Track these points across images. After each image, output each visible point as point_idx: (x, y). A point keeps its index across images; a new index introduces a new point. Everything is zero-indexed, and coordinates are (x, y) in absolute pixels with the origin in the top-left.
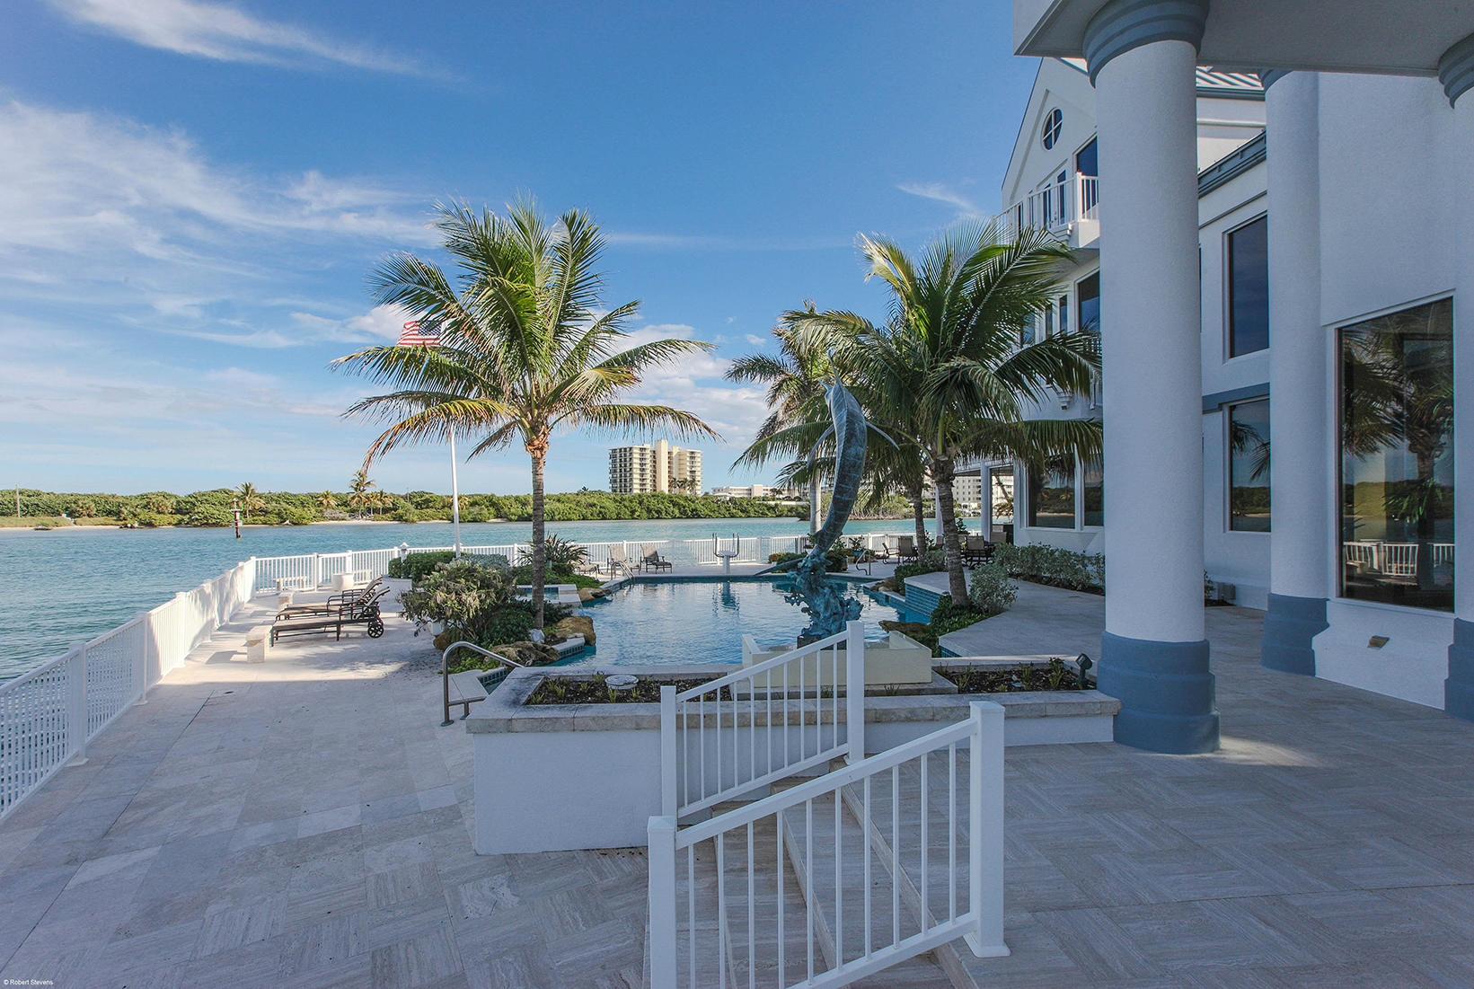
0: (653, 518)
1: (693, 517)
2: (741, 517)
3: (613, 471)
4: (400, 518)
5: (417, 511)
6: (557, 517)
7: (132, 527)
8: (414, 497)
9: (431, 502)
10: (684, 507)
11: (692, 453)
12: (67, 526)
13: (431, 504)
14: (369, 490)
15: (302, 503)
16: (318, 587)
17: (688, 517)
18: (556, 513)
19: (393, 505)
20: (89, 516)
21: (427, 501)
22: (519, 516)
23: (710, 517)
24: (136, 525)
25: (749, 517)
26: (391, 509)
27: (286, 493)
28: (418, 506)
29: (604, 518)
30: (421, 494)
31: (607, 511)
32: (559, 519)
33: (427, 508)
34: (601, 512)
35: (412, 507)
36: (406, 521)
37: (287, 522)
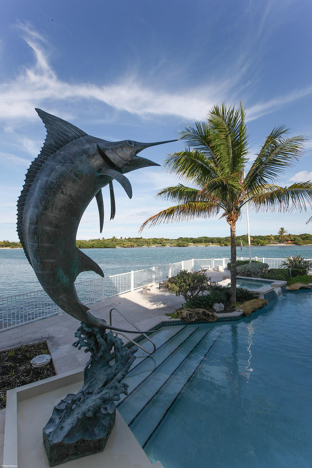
4: (296, 244)
5: (302, 241)
7: (223, 246)
8: (302, 236)
9: (309, 237)
12: (211, 245)
13: (309, 238)
14: (284, 234)
15: (265, 239)
16: (213, 269)
19: (294, 239)
20: (215, 243)
21: (307, 237)
24: (223, 245)
26: (293, 240)
27: (260, 236)
28: (303, 239)
30: (305, 235)
33: (307, 240)
35: (301, 240)
36: (298, 244)
37: (259, 245)
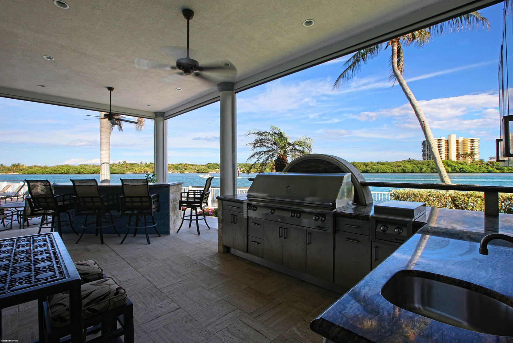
0: (434, 172)
1: (460, 172)
2: (496, 172)
3: (424, 151)
6: (379, 171)
10: (455, 167)
11: (472, 140)
17: (457, 172)
18: (379, 169)
22: (363, 171)
23: (472, 172)
25: (503, 172)
29: (404, 172)
31: (406, 168)
32: (381, 172)
34: (403, 169)
